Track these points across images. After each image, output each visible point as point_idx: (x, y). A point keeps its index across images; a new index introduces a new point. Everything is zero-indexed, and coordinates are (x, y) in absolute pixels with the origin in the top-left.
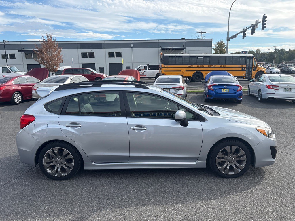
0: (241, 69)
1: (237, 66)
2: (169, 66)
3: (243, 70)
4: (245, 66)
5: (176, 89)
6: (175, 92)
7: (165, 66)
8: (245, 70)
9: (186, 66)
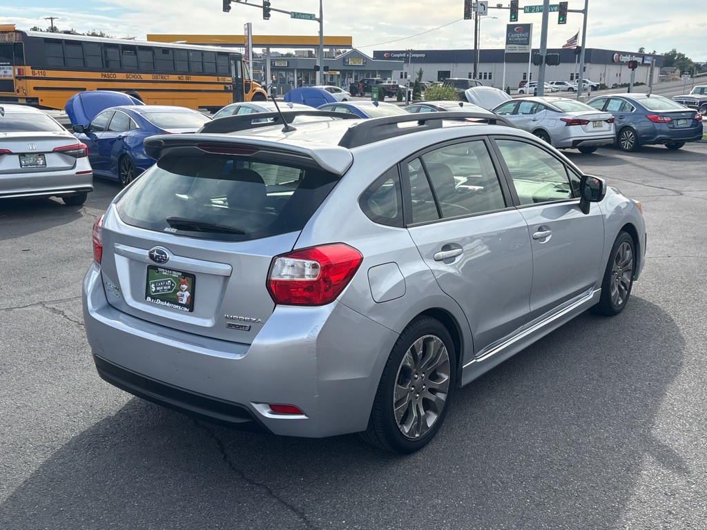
0: (222, 87)
1: (214, 79)
2: (49, 74)
3: (226, 90)
4: (229, 79)
5: (67, 154)
6: (65, 165)
7: (36, 71)
8: (230, 91)
9: (98, 75)
